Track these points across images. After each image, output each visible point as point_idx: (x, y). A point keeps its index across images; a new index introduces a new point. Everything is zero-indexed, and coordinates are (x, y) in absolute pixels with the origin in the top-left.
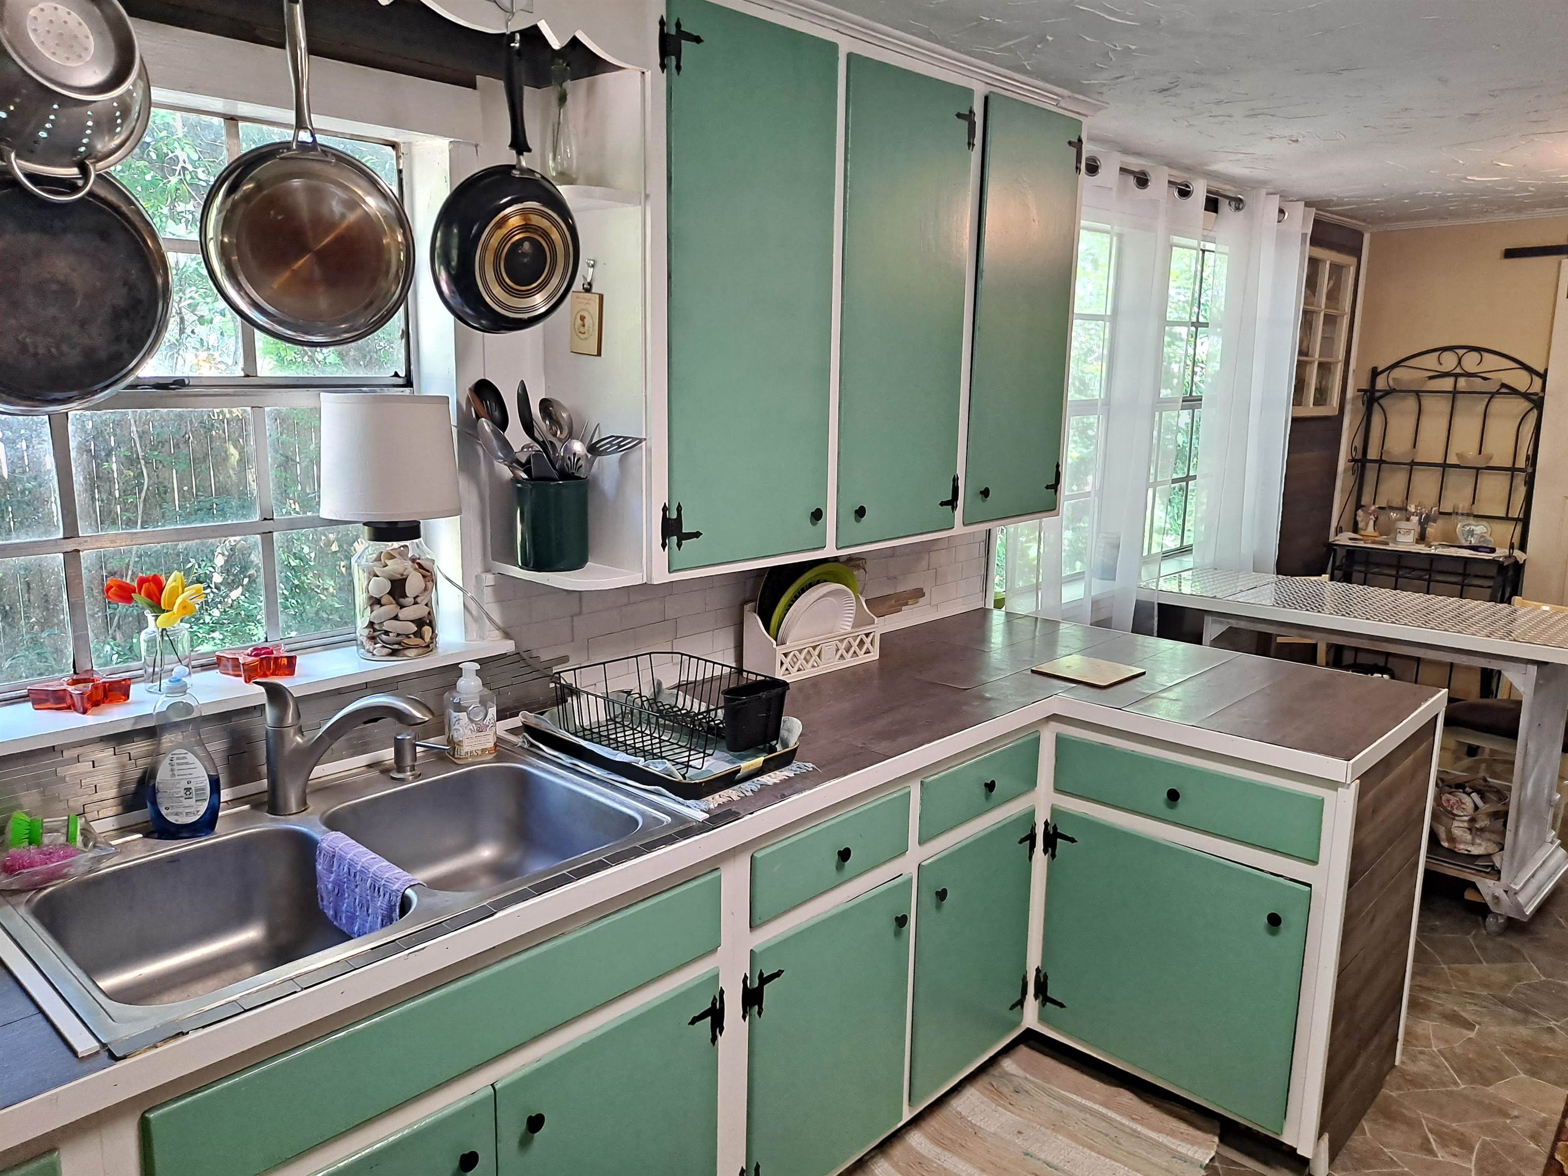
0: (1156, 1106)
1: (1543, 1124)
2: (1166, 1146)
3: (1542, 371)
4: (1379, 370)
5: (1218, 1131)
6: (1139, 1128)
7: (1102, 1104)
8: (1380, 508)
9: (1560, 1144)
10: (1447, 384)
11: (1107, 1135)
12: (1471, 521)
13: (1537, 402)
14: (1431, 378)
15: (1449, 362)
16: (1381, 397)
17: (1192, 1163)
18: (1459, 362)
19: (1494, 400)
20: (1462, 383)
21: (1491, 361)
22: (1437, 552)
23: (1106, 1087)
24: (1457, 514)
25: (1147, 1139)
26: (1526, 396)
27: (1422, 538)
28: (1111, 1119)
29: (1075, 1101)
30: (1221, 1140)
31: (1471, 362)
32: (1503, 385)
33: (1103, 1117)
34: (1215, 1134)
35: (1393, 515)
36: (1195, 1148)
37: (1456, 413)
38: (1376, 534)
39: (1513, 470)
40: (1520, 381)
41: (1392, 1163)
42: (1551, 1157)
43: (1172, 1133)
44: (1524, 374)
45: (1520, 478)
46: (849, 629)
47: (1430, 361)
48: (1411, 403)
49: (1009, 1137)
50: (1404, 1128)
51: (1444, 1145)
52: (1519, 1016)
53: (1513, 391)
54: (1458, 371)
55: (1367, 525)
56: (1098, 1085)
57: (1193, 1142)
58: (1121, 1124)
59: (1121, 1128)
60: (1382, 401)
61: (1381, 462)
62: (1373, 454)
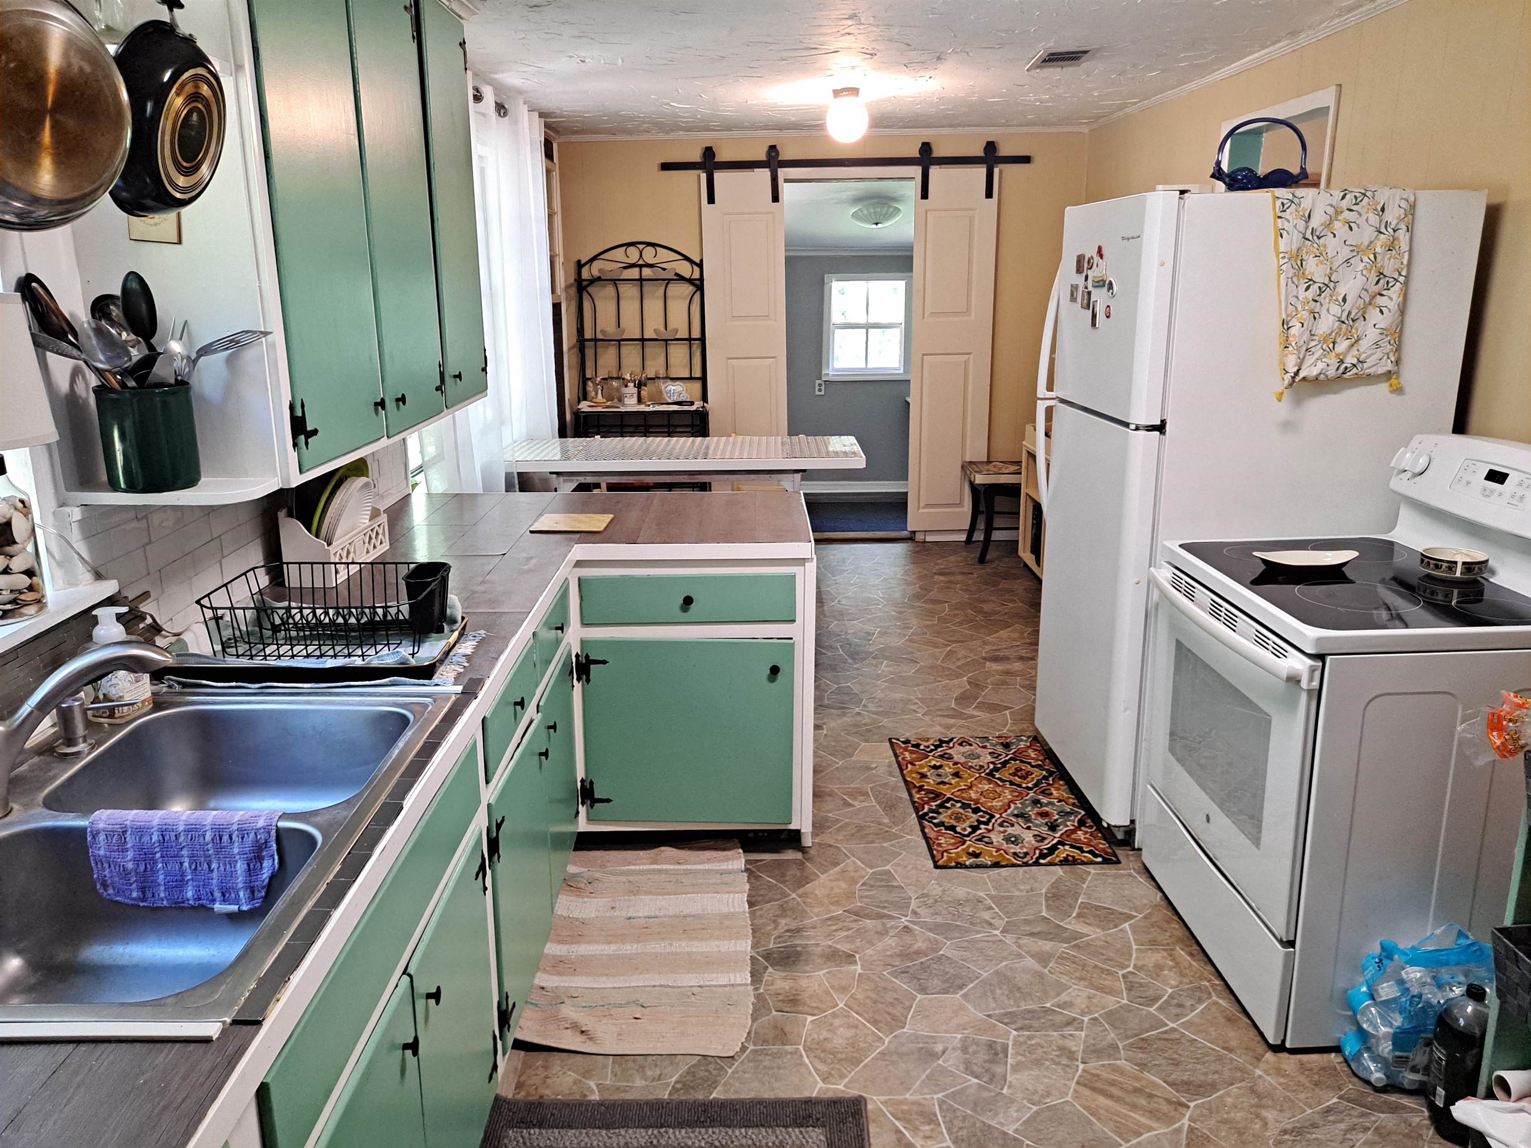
0: (690, 849)
1: (890, 766)
2: (713, 870)
3: (698, 261)
4: (583, 262)
5: (739, 845)
6: (689, 867)
7: (651, 864)
8: (603, 379)
9: (905, 772)
10: (634, 273)
11: (670, 882)
12: (669, 382)
13: (699, 285)
14: (625, 268)
15: (633, 255)
16: (588, 286)
17: (735, 872)
18: (641, 256)
19: (670, 285)
20: (647, 272)
21: (663, 255)
22: (654, 409)
23: (648, 852)
24: (659, 378)
25: (698, 871)
26: (690, 281)
27: (640, 401)
28: (666, 870)
29: (635, 870)
30: (745, 851)
31: (649, 255)
32: (677, 274)
33: (660, 871)
34: (738, 848)
35: (615, 384)
36: (730, 862)
37: (645, 297)
38: (605, 400)
39: (690, 339)
40: (685, 269)
41: (838, 821)
42: (905, 781)
43: (709, 860)
44: (687, 264)
45: (696, 345)
46: (367, 521)
47: (619, 254)
48: (610, 290)
49: (608, 915)
50: (828, 798)
51: (855, 799)
52: (840, 712)
53: (680, 278)
54: (641, 262)
55: (597, 394)
56: (642, 853)
57: (727, 859)
58: (675, 870)
59: (676, 873)
60: (590, 289)
61: (596, 340)
62: (588, 335)
